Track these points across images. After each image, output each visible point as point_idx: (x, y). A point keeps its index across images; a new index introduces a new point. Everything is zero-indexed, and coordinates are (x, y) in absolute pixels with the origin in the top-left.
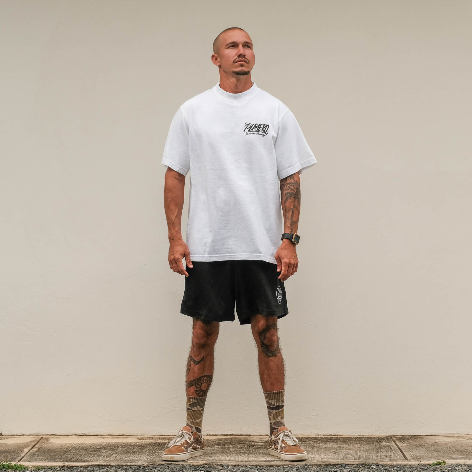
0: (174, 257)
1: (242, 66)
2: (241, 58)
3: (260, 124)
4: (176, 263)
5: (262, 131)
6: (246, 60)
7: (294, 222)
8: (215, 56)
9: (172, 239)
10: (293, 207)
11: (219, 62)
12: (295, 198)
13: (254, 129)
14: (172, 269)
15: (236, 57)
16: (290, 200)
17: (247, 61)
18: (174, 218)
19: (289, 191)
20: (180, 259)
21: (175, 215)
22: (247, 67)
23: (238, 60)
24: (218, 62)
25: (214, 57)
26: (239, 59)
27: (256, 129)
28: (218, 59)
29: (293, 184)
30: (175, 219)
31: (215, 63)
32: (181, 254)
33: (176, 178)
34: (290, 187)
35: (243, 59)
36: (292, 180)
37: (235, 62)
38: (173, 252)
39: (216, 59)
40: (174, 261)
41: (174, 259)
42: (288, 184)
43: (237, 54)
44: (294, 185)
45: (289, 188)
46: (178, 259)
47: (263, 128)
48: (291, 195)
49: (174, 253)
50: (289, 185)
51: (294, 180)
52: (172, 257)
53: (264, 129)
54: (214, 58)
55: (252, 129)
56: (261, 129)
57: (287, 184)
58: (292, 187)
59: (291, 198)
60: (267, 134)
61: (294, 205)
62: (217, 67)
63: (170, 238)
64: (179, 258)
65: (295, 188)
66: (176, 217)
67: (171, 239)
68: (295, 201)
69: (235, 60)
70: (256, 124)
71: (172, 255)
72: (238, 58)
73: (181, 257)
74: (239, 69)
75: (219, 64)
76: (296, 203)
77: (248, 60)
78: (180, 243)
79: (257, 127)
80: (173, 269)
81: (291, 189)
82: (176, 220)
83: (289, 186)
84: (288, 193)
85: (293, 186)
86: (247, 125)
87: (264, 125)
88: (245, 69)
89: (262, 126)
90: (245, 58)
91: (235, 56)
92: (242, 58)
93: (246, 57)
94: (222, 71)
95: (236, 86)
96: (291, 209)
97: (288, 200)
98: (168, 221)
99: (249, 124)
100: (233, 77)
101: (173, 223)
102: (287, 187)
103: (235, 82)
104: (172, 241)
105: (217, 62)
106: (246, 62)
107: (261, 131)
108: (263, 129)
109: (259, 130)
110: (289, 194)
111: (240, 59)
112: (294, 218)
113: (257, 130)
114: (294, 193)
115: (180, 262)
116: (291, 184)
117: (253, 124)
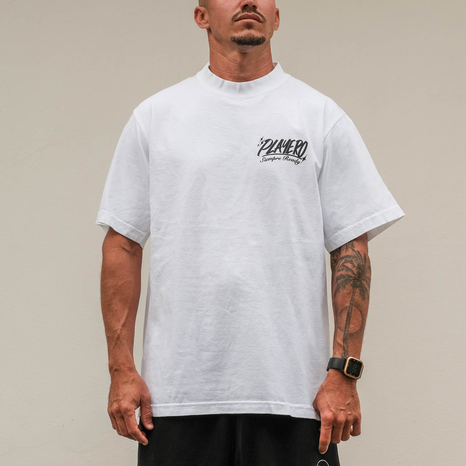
0: (119, 407)
1: (249, 26)
2: (248, 11)
3: (290, 140)
4: (122, 418)
5: (294, 153)
6: (258, 16)
7: (351, 335)
8: (201, 12)
9: (116, 370)
10: (351, 304)
11: (207, 22)
12: (354, 286)
13: (278, 150)
14: (115, 429)
15: (239, 10)
16: (345, 291)
17: (261, 18)
18: (120, 327)
19: (343, 272)
20: (130, 410)
21: (123, 321)
22: (260, 30)
23: (242, 15)
24: (205, 22)
25: (199, 12)
26: (244, 14)
27: (283, 149)
28: (206, 17)
29: (351, 259)
30: (121, 330)
31: (200, 24)
32: (134, 400)
33: (124, 249)
34: (346, 264)
35: (253, 13)
36: (350, 250)
37: (235, 19)
38: (118, 395)
39: (203, 16)
40: (120, 415)
41: (119, 411)
42: (343, 258)
43: (240, 3)
44: (353, 260)
45: (344, 266)
46: (127, 410)
47: (297, 147)
48: (346, 280)
49: (118, 398)
50: (343, 261)
51: (353, 250)
52: (115, 406)
53: (298, 150)
54: (199, 14)
55: (273, 149)
56: (292, 149)
57: (341, 258)
58: (349, 265)
59: (347, 286)
60: (304, 159)
61: (352, 299)
62: (205, 31)
63: (111, 368)
64: (129, 408)
65: (354, 266)
66: (124, 325)
67: (114, 370)
68: (354, 293)
69: (236, 15)
70: (282, 140)
71: (114, 401)
72: (243, 12)
73: (133, 406)
74: (244, 33)
75: (207, 25)
76: (357, 297)
77: (262, 16)
78: (132, 378)
79: (283, 147)
80: (118, 431)
81: (348, 269)
82: (124, 332)
83: (344, 263)
84: (342, 276)
85: (351, 262)
86: (264, 143)
87: (298, 142)
88: (255, 34)
89: (294, 144)
90: (255, 11)
91: (237, 7)
92: (250, 13)
93: (258, 10)
94: (212, 38)
95: (241, 67)
96: (347, 307)
97: (341, 291)
98: (108, 335)
99: (267, 141)
100: (233, 49)
101: (118, 338)
102: (341, 264)
103: (239, 59)
104: (116, 373)
105: (203, 21)
106: (258, 20)
107: (291, 153)
108: (295, 150)
109: (288, 152)
110: (342, 279)
111: (246, 13)
112: (351, 326)
113: (284, 152)
114: (353, 276)
115: (131, 416)
116: (347, 259)
117: (277, 141)
